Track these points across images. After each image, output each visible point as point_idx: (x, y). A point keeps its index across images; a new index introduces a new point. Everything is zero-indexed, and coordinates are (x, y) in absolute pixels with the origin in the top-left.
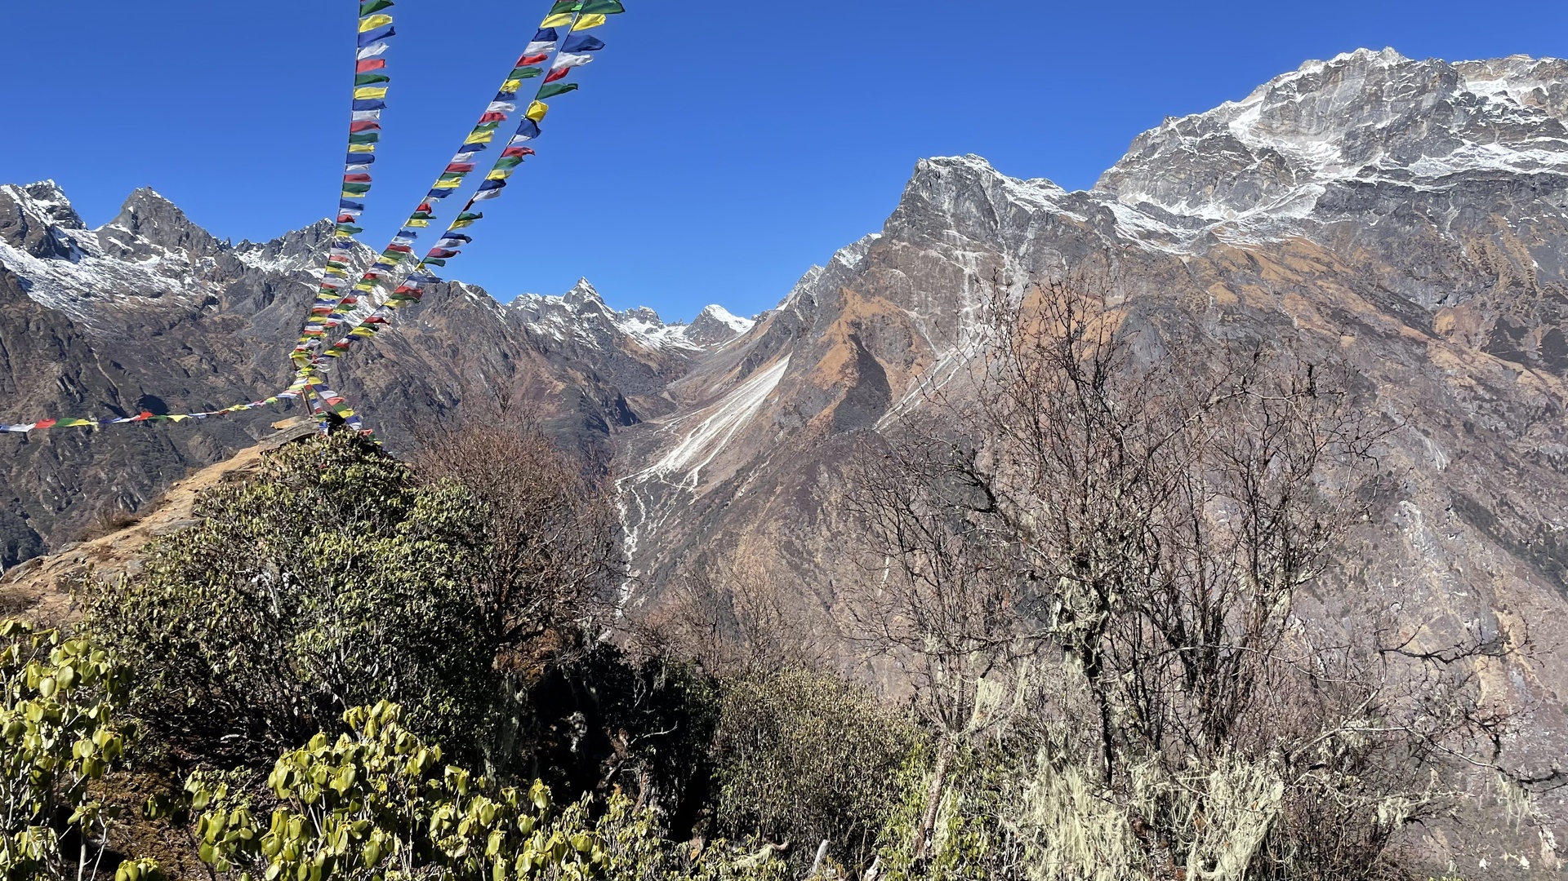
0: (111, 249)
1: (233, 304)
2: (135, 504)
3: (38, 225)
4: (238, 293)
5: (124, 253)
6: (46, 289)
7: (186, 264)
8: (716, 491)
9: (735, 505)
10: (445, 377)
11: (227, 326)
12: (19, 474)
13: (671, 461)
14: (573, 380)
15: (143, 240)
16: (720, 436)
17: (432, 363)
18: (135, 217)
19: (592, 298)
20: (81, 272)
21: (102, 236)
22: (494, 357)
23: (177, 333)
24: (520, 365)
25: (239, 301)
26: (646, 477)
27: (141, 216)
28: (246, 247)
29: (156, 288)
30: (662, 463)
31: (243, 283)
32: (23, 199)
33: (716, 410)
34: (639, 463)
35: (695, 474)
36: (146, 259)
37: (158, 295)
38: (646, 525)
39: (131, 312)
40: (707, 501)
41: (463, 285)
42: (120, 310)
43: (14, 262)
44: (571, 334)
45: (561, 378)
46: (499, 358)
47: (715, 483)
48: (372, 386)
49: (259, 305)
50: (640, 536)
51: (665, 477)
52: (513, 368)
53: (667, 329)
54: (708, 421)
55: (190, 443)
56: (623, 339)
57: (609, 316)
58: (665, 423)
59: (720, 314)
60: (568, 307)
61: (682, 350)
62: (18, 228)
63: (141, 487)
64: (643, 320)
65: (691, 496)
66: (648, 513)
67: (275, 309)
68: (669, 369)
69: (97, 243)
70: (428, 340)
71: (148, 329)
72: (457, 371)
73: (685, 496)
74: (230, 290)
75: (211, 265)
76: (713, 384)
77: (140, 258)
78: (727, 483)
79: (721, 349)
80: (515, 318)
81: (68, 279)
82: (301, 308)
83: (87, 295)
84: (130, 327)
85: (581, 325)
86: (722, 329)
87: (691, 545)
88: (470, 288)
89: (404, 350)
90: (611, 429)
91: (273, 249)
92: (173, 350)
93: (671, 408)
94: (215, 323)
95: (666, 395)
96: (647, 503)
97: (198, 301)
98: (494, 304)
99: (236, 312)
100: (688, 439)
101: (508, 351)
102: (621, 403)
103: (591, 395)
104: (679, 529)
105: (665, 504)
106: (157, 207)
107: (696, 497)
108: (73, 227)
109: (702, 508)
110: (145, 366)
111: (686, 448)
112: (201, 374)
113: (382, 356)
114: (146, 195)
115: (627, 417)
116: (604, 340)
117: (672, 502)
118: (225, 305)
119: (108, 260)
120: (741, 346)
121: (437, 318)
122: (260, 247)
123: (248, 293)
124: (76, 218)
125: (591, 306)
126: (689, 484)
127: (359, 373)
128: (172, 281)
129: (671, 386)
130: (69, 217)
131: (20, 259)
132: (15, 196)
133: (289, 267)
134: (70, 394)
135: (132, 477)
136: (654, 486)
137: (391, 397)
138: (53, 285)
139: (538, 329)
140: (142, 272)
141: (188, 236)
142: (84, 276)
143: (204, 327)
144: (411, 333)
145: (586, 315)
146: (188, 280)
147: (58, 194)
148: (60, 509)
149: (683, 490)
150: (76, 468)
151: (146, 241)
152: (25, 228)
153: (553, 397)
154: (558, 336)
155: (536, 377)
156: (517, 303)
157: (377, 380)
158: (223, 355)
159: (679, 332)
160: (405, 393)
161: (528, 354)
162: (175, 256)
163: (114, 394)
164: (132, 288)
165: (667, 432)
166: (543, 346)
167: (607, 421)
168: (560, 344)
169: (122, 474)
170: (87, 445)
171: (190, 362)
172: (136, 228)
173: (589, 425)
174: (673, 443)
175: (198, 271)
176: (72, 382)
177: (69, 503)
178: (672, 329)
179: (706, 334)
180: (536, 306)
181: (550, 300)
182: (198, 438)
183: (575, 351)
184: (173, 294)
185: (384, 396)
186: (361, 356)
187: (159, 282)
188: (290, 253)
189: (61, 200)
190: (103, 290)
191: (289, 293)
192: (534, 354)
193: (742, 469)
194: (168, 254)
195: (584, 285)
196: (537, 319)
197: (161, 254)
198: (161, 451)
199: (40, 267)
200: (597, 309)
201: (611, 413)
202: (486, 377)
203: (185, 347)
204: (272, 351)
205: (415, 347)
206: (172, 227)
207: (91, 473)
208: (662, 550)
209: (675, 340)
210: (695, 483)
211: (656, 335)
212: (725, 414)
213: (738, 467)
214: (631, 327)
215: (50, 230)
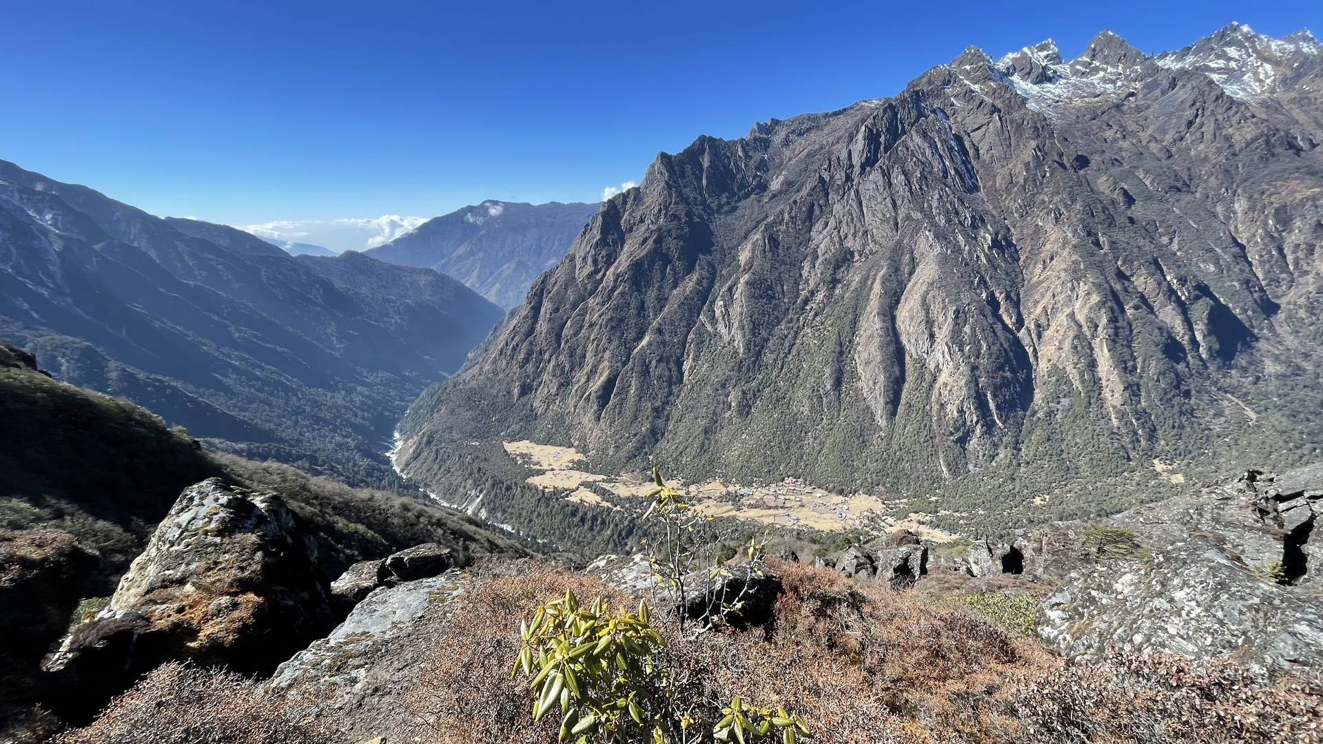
0: (1076, 73)
1: (1145, 95)
3: (1038, 67)
4: (1150, 87)
5: (1083, 73)
6: (1037, 102)
7: (1120, 74)
10: (1311, 128)
11: (1138, 109)
12: (1005, 198)
15: (1096, 63)
17: (1301, 117)
18: (1094, 50)
20: (1056, 89)
21: (1072, 66)
23: (1105, 117)
25: (1150, 92)
27: (1098, 49)
28: (1164, 56)
29: (1098, 92)
31: (1156, 80)
32: (1033, 53)
36: (1095, 75)
37: (1098, 96)
39: (1080, 108)
42: (1074, 108)
43: (1021, 89)
48: (1239, 138)
49: (1163, 93)
62: (1027, 69)
67: (1175, 94)
69: (1068, 70)
70: (1302, 100)
71: (1088, 117)
74: (1146, 86)
75: (1137, 71)
77: (1092, 75)
81: (1049, 94)
82: (1196, 90)
83: (1057, 102)
84: (1078, 117)
89: (1277, 110)
91: (1184, 53)
92: (1100, 128)
94: (1130, 108)
97: (1123, 96)
99: (1147, 99)
106: (1109, 41)
108: (1057, 64)
110: (1082, 138)
112: (1115, 140)
113: (1255, 117)
114: (1104, 35)
118: (1140, 96)
119: (1073, 79)
122: (1174, 53)
123: (1158, 86)
124: (1059, 58)
127: (1231, 131)
128: (1109, 86)
130: (1056, 58)
131: (1025, 87)
132: (1029, 53)
133: (1193, 64)
134: (1038, 157)
135: (1062, 200)
137: (1254, 145)
138: (1040, 99)
140: (1092, 83)
141: (1125, 55)
142: (1058, 91)
143: (1123, 111)
144: (1288, 96)
146: (1119, 84)
147: (1051, 46)
148: (1022, 216)
150: (1034, 195)
151: (1098, 64)
152: (1031, 69)
157: (1245, 134)
158: (1132, 127)
162: (1114, 70)
163: (1061, 155)
164: (1084, 94)
169: (1057, 198)
170: (1041, 183)
171: (1109, 134)
172: (1093, 57)
175: (1127, 77)
176: (1040, 150)
177: (1027, 213)
182: (1104, 178)
184: (1107, 94)
186: (1236, 118)
187: (1100, 87)
188: (1196, 53)
189: (1054, 49)
190: (1067, 98)
191: (1189, 80)
194: (1110, 69)
197: (1105, 70)
199: (1035, 89)
203: (1108, 125)
204: (1167, 121)
206: (1116, 52)
207: (1041, 197)
215: (1044, 68)
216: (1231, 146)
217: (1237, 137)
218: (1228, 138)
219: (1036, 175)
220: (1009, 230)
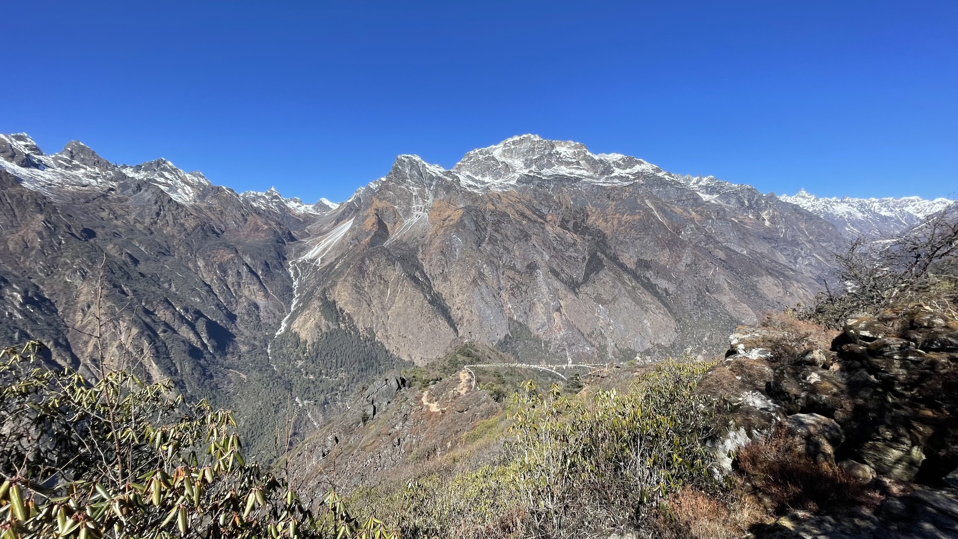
0: (60, 165)
1: (122, 191)
2: (86, 273)
3: (21, 153)
4: (124, 187)
5: (67, 167)
6: (28, 181)
7: (98, 174)
8: (328, 266)
9: (335, 271)
10: (218, 223)
11: (120, 200)
12: (25, 261)
13: (310, 255)
14: (271, 225)
15: (75, 162)
16: (328, 246)
17: (212, 217)
18: (71, 152)
19: (276, 194)
20: (45, 175)
21: (55, 159)
22: (238, 215)
23: (96, 202)
24: (249, 219)
25: (125, 190)
26: (301, 261)
27: (74, 152)
28: (125, 167)
29: (84, 183)
30: (306, 256)
31: (126, 183)
32: (11, 141)
33: (327, 237)
34: (297, 255)
35: (319, 259)
36: (78, 170)
37: (85, 186)
38: (301, 278)
39: (73, 193)
40: (324, 270)
41: (224, 188)
42: (67, 192)
43: (10, 169)
44: (268, 207)
45: (266, 224)
46: (241, 216)
47: (327, 263)
48: (188, 226)
49: (134, 192)
50: (299, 282)
51: (308, 260)
52: (246, 220)
53: (305, 206)
54: (323, 241)
55: (108, 248)
56: (289, 210)
57: (283, 201)
58: (308, 241)
59: (326, 201)
60: (267, 197)
61: (312, 214)
62: (10, 153)
63: (88, 266)
64: (296, 202)
65: (318, 267)
66: (302, 273)
67: (142, 194)
68: (307, 221)
69: (52, 162)
70: (210, 208)
71: (82, 200)
72: (223, 220)
73: (316, 268)
74: (120, 186)
75: (110, 175)
76: (324, 227)
77: (75, 170)
78: (331, 263)
79: (326, 215)
80: (246, 201)
81: (39, 177)
82: (155, 194)
83: (50, 185)
84: (73, 199)
85: (272, 204)
86: (326, 208)
87: (319, 285)
88: (227, 189)
89: (200, 212)
90: (286, 243)
91: (138, 169)
92: (95, 209)
93: (309, 235)
94: (114, 199)
95: (306, 231)
96: (301, 270)
97: (105, 189)
98: (237, 195)
99: (124, 194)
100: (316, 247)
101: (244, 213)
102: (290, 233)
103: (278, 230)
104: (314, 279)
105: (308, 270)
106: (82, 149)
107: (320, 268)
108: (38, 154)
109: (323, 272)
110: (82, 216)
111: (316, 250)
112: (110, 219)
113: (192, 215)
114: (76, 144)
115: (293, 239)
116: (281, 210)
117: (311, 269)
118: (118, 192)
119: (59, 170)
120: (334, 214)
121: (214, 200)
122: (131, 167)
123: (129, 187)
124: (39, 150)
125: (276, 197)
126: (317, 263)
127: (182, 221)
128: (92, 180)
129: (308, 227)
130: (35, 149)
131: (12, 167)
132: (7, 139)
133: (145, 176)
134: (49, 228)
135: (83, 262)
136: (304, 264)
137: (197, 230)
138: (32, 180)
139: (255, 205)
140: (76, 176)
141: (98, 162)
142: (47, 177)
143: (109, 200)
144: (203, 205)
145: (274, 200)
146: (99, 180)
147: (28, 139)
148: (48, 275)
149: (315, 265)
150: (54, 258)
151: (78, 163)
152: (15, 154)
153: (263, 231)
154: (263, 208)
155: (256, 224)
156: (245, 194)
157: (190, 223)
158: (120, 212)
159: (310, 207)
160: (203, 229)
161: (252, 215)
162: (92, 170)
163: (69, 227)
164: (73, 183)
165: (308, 244)
166: (257, 211)
167: (284, 240)
168: (264, 211)
169: (77, 261)
170: (59, 249)
171: (104, 214)
172: (72, 157)
173: (278, 242)
174: (311, 248)
175: (104, 177)
176: (49, 223)
177: (52, 272)
178: (307, 206)
179: (320, 209)
180: (253, 196)
181: (259, 194)
182: (111, 246)
183: (270, 214)
184: (93, 186)
185: (194, 230)
186: (183, 214)
187: (85, 180)
188: (146, 170)
189: (31, 142)
190: (58, 183)
191: (149, 188)
192: (254, 215)
193: (337, 258)
194: (89, 169)
195: (273, 189)
196: (254, 201)
197: (86, 169)
198: (95, 251)
199: (24, 171)
200: (279, 198)
201: (286, 237)
202: (235, 223)
203: (101, 208)
204: (143, 210)
205: (205, 210)
206: (90, 158)
207: (63, 260)
208: (308, 287)
209: (308, 210)
210: (319, 263)
211: (301, 208)
212: (330, 239)
213: (336, 257)
214: (291, 205)
215: (27, 155)
216: (185, 230)
217: (187, 225)
218: (182, 225)
219: (51, 241)
220: (38, 287)
